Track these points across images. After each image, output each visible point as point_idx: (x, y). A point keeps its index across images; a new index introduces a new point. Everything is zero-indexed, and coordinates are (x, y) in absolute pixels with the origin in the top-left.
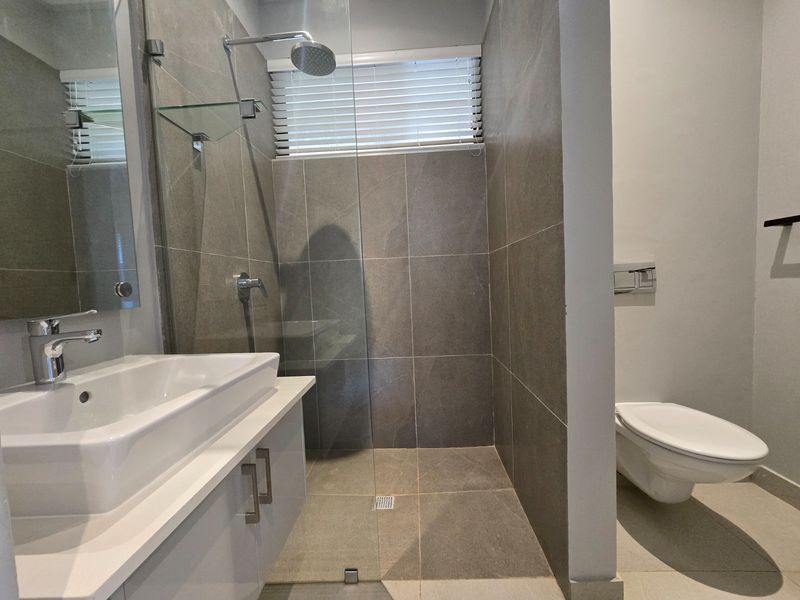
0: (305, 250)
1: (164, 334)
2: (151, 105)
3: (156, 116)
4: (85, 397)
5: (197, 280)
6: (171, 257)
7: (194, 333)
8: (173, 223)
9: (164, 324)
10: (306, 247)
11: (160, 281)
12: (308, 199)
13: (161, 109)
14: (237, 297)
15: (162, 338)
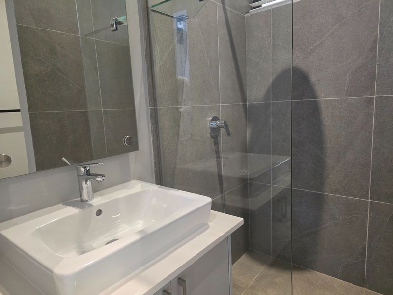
0: (268, 92)
1: (155, 166)
2: (147, 6)
3: (150, 12)
4: (99, 213)
5: (179, 126)
6: (160, 113)
7: (176, 164)
8: (162, 89)
9: (155, 160)
10: (269, 89)
11: (153, 131)
12: (273, 45)
13: (153, 6)
14: (209, 135)
15: (154, 168)
